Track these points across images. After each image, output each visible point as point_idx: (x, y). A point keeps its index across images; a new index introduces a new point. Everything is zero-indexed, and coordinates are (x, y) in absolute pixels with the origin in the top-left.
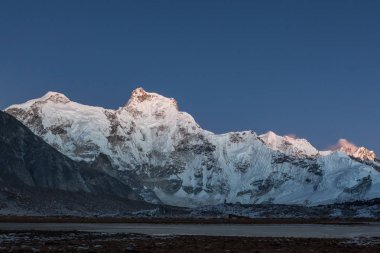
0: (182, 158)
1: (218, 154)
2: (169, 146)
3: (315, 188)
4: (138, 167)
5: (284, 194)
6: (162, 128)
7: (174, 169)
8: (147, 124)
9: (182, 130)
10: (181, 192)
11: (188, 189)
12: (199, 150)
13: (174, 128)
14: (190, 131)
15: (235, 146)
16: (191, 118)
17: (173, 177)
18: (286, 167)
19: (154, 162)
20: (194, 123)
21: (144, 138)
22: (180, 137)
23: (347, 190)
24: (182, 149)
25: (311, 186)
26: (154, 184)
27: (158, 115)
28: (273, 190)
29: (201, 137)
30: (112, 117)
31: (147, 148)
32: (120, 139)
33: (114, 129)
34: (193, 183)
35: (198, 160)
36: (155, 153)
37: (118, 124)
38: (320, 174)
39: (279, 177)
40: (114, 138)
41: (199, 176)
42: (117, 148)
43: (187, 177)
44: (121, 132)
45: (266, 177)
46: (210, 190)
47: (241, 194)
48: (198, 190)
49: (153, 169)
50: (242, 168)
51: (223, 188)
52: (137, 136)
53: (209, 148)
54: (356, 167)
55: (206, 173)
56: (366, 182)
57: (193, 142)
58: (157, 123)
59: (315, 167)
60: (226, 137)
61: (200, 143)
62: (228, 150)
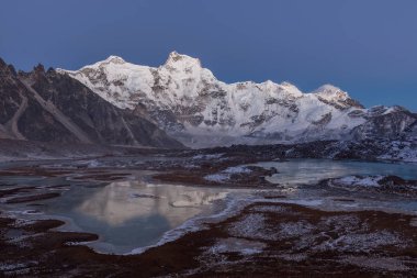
0: (204, 101)
1: (228, 98)
2: (194, 93)
3: (293, 121)
4: (173, 108)
5: (272, 125)
6: (190, 80)
7: (199, 109)
8: (179, 77)
9: (204, 81)
10: (203, 124)
11: (208, 122)
12: (215, 95)
13: (198, 80)
14: (210, 82)
15: (240, 92)
16: (211, 73)
17: (198, 114)
18: (274, 107)
19: (185, 104)
20: (212, 76)
21: (178, 87)
22: (203, 86)
23: (314, 123)
24: (204, 95)
25: (290, 120)
26: (184, 119)
27: (187, 71)
28: (265, 123)
29: (217, 86)
30: (155, 73)
31: (180, 93)
32: (161, 88)
33: (157, 81)
34: (211, 118)
35: (215, 102)
36: (185, 98)
37: (159, 78)
38: (297, 111)
39: (269, 113)
40: (157, 88)
41: (216, 113)
42: (159, 94)
43: (207, 114)
44: (162, 83)
45: (260, 113)
46: (222, 123)
47: (243, 125)
48: (215, 123)
49: (184, 109)
50: (245, 108)
51: (231, 121)
52: (172, 86)
53: (222, 94)
54: (322, 107)
55: (219, 111)
56: (328, 117)
57: (211, 90)
58: (187, 77)
59: (294, 106)
60: (235, 85)
61: (216, 90)
62: (236, 95)
